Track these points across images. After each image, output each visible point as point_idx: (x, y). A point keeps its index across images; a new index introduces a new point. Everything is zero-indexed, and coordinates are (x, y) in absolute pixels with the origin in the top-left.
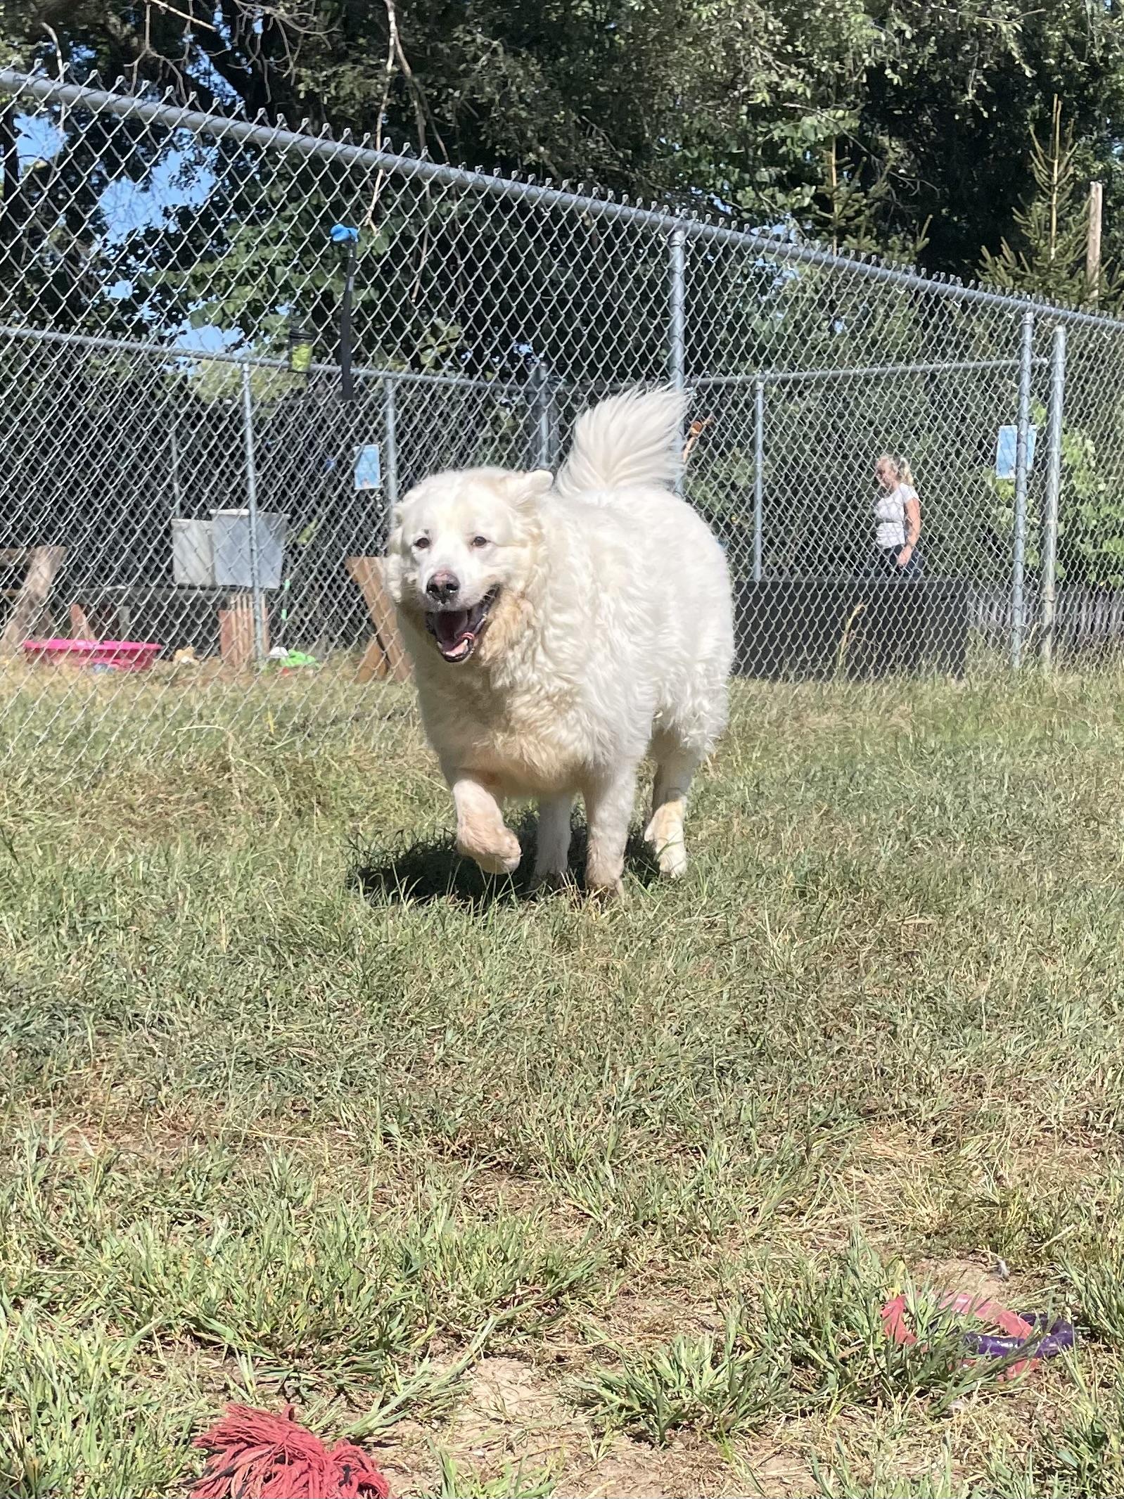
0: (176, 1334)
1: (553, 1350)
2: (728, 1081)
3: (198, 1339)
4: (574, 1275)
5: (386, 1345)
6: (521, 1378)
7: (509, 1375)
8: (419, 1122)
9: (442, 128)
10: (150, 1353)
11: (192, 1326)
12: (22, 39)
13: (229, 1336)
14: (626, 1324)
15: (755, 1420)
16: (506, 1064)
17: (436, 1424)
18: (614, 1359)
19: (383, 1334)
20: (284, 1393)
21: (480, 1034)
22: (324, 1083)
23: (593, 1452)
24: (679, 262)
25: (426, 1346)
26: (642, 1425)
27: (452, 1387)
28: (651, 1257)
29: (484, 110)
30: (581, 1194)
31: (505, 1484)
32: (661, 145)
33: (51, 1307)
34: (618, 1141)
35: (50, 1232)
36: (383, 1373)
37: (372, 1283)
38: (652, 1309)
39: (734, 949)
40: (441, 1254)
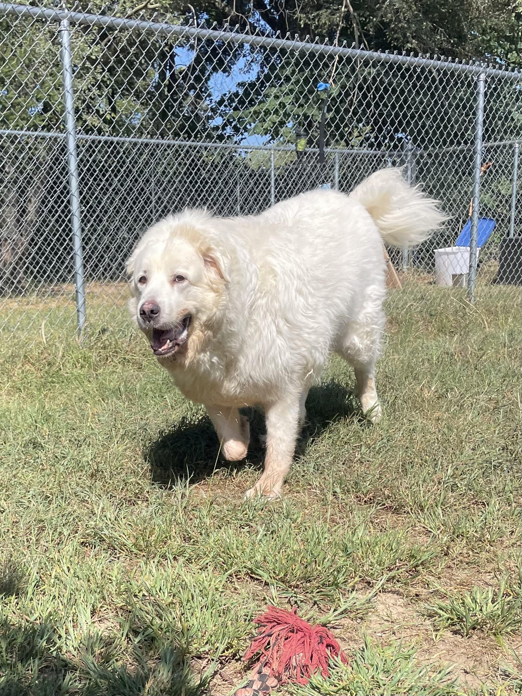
0: (242, 575)
1: (414, 591)
2: (499, 472)
3: (252, 577)
4: (424, 558)
5: (336, 584)
6: (398, 603)
7: (393, 601)
8: (350, 487)
9: (367, 35)
10: (231, 582)
11: (249, 572)
12: (180, 13)
13: (265, 577)
14: (448, 581)
15: (514, 628)
16: (391, 462)
17: (359, 621)
18: (444, 597)
19: (335, 579)
20: (290, 603)
21: (377, 448)
22: (305, 469)
23: (434, 637)
24: (482, 88)
25: (354, 587)
26: (458, 627)
27: (367, 605)
28: (460, 551)
29: (386, 25)
30: (426, 521)
31: (392, 649)
32: (471, 34)
33: (189, 560)
34: (445, 498)
35: (189, 529)
36: (335, 597)
37: (329, 557)
38: (461, 575)
39: (502, 411)
40: (362, 546)
